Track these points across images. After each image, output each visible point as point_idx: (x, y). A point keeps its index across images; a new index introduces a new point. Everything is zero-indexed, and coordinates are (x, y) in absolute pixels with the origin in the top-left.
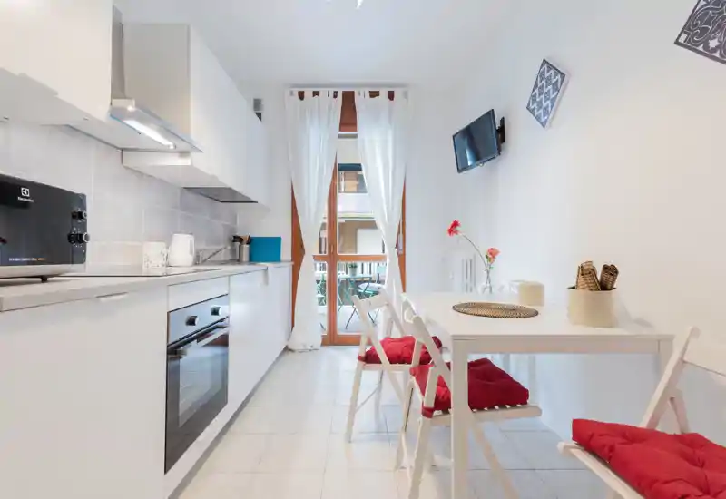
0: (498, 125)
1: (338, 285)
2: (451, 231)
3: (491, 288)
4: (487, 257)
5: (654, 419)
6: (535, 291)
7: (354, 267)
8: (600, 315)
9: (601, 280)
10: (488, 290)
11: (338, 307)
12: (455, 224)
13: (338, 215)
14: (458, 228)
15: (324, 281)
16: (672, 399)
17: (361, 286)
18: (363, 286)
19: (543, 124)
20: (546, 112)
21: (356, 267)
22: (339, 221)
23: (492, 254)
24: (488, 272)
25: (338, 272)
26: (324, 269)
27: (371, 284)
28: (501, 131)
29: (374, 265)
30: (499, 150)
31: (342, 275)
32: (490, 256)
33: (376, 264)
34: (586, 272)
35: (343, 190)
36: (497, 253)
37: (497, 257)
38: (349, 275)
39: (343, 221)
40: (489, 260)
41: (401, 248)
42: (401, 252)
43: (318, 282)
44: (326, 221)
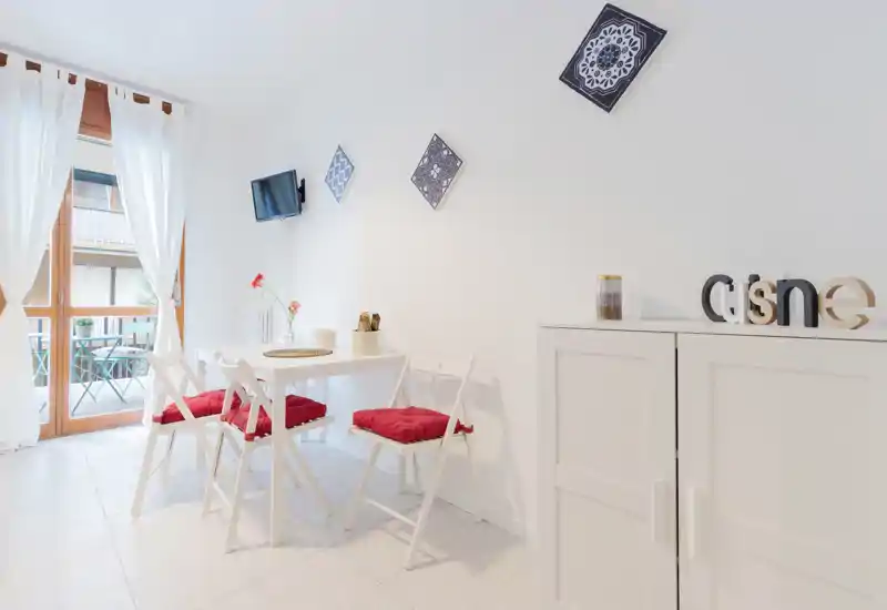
0: (300, 185)
2: (255, 284)
3: (293, 337)
4: (289, 309)
5: (395, 402)
6: (330, 336)
7: (87, 324)
8: (371, 347)
9: (371, 324)
10: (290, 339)
12: (260, 277)
14: (262, 281)
16: (403, 390)
19: (338, 199)
20: (341, 191)
23: (294, 308)
24: (291, 323)
28: (302, 190)
30: (300, 210)
34: (364, 319)
36: (299, 305)
37: (299, 310)
38: (77, 338)
40: (292, 312)
41: (179, 299)
42: (179, 304)
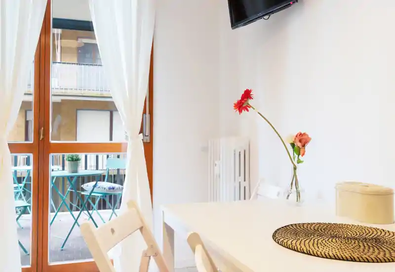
1: (50, 186)
2: (237, 107)
4: (293, 145)
7: (75, 160)
10: (293, 196)
11: (51, 215)
12: (247, 95)
13: (52, 92)
14: (250, 102)
15: (29, 179)
17: (84, 186)
18: (88, 186)
21: (78, 160)
22: (53, 99)
24: (295, 169)
25: (51, 167)
26: (28, 163)
27: (100, 184)
29: (102, 156)
31: (56, 170)
32: (299, 144)
33: (105, 156)
35: (58, 60)
36: (309, 140)
38: (67, 172)
39: (58, 99)
40: (297, 150)
41: (147, 133)
42: (148, 139)
43: (19, 180)
44: (31, 99)
